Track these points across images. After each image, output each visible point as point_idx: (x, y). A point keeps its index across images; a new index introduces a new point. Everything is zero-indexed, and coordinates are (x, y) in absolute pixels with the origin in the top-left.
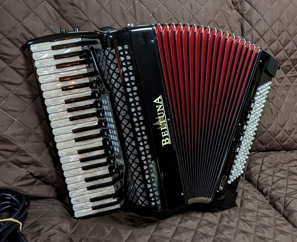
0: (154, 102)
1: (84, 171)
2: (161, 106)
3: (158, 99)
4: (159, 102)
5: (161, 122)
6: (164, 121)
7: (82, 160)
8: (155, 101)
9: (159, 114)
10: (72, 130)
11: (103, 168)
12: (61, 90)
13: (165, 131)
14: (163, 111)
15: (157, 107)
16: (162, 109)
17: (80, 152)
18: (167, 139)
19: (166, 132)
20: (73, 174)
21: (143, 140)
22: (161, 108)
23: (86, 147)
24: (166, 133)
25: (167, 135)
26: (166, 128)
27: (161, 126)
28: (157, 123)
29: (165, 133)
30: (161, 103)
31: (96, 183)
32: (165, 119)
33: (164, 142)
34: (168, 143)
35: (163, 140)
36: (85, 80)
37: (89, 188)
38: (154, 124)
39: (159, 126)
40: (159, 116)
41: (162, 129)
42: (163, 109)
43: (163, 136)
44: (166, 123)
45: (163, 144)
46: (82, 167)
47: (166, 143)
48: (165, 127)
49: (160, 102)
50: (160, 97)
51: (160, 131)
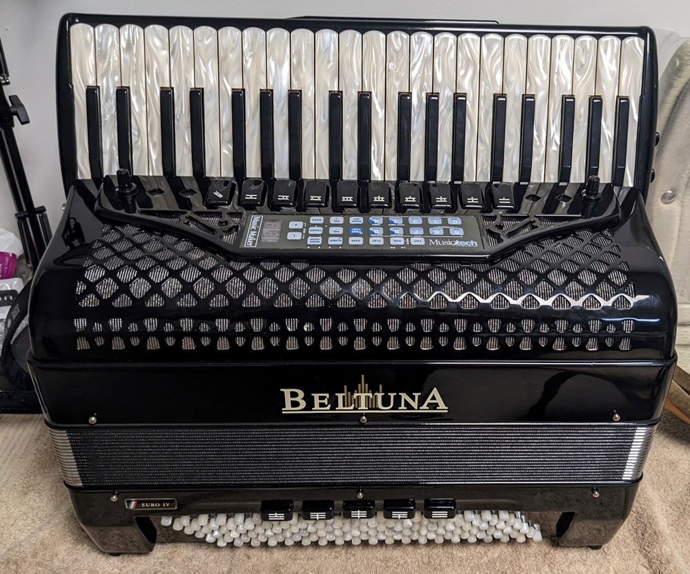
0: (435, 389)
1: (230, 93)
2: (415, 405)
3: (439, 400)
4: (429, 400)
5: (363, 396)
6: (363, 406)
7: (266, 98)
8: (435, 392)
9: (392, 395)
10: (370, 93)
11: (225, 154)
12: (498, 91)
13: (328, 404)
14: (395, 408)
15: (417, 395)
16: (403, 407)
17: (295, 99)
18: (303, 404)
19: (326, 406)
20: (226, 57)
21: (318, 334)
22: (407, 404)
23: (308, 120)
24: (322, 405)
25: (317, 407)
26: (340, 406)
27: (352, 394)
28: (363, 385)
29: (326, 401)
30: (425, 407)
31: (178, 121)
32: (369, 409)
33: (294, 395)
34: (288, 406)
35: (301, 394)
36: (513, 169)
37: (167, 97)
38: (363, 376)
39: (353, 389)
40: (386, 394)
41: (340, 396)
42: (403, 409)
43: (316, 396)
44: (355, 409)
45: (287, 392)
46: (244, 90)
47: (288, 400)
48: (344, 406)
49: (429, 405)
50: (442, 407)
51: (333, 390)
